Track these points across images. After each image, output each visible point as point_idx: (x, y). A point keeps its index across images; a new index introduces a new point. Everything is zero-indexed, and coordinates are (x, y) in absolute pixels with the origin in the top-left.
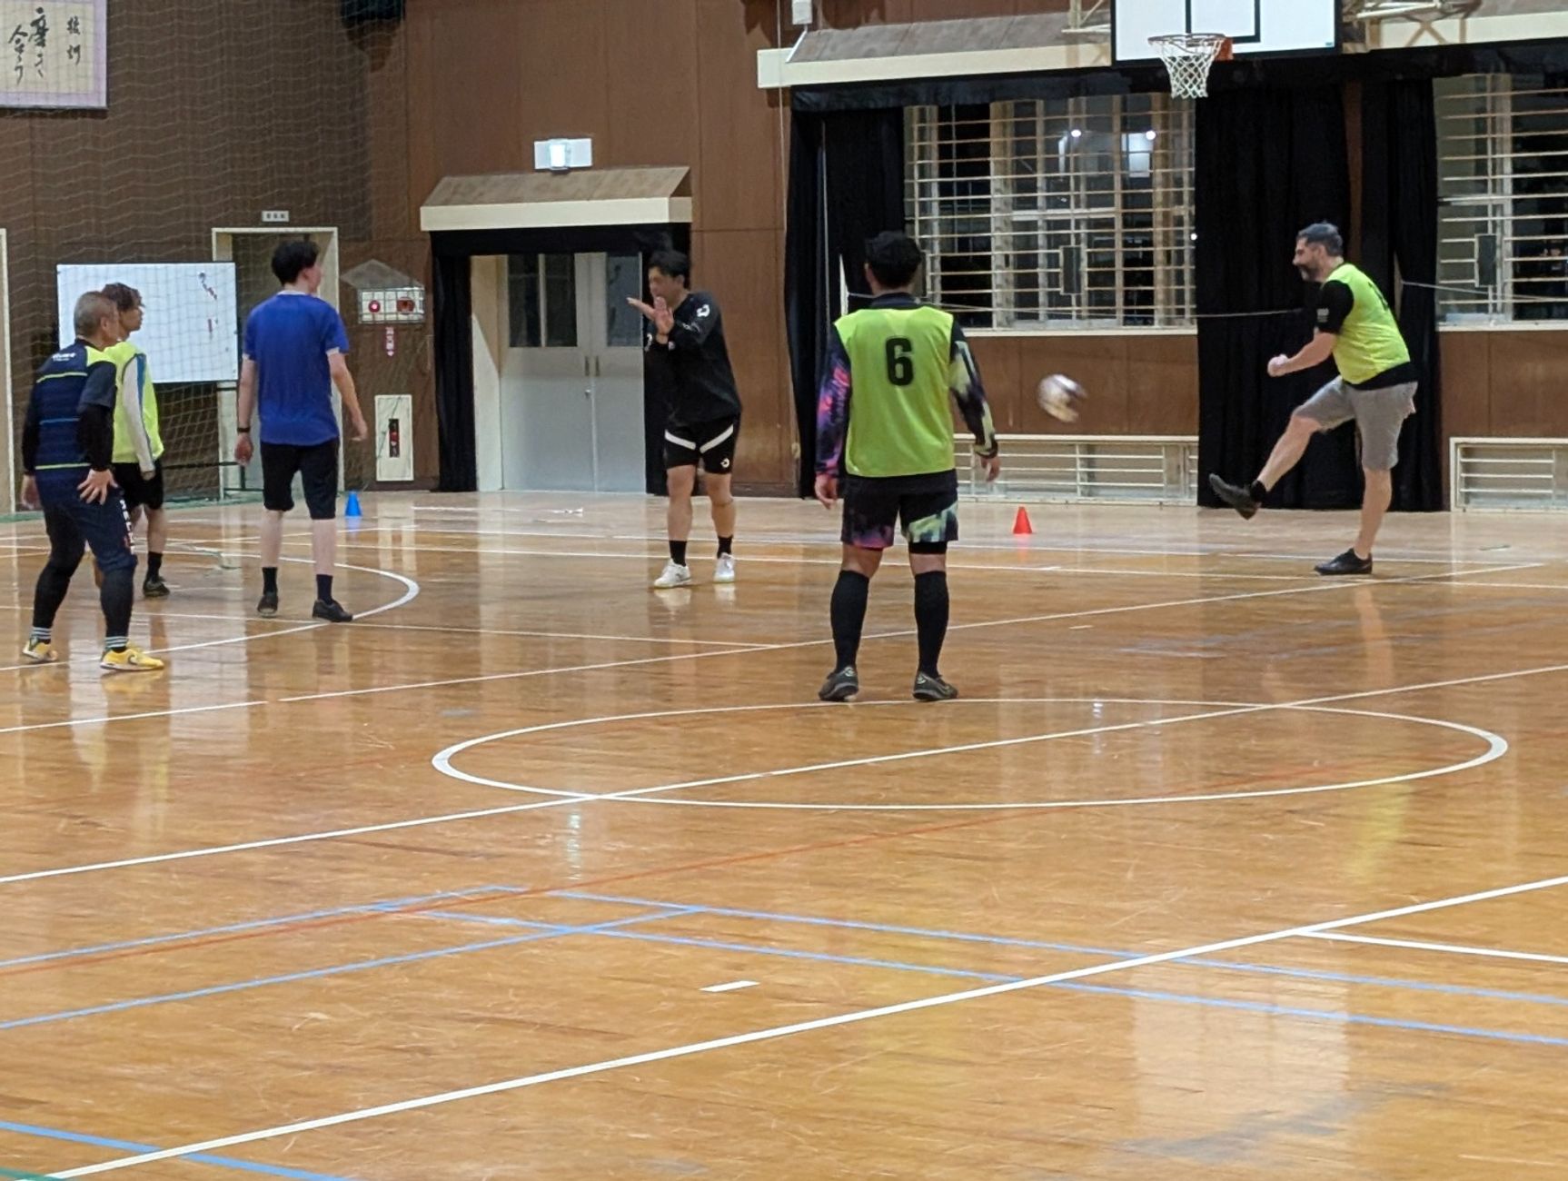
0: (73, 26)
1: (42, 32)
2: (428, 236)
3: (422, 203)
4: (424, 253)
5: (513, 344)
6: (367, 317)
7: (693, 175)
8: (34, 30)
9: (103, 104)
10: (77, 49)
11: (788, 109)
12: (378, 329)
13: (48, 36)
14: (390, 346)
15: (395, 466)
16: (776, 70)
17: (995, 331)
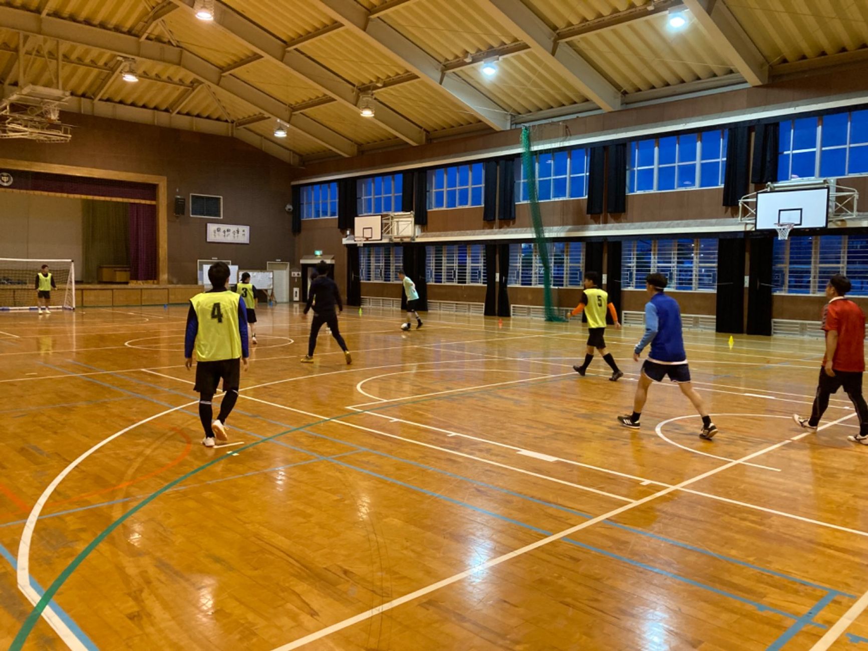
0: (244, 231)
1: (238, 232)
2: (301, 264)
3: (300, 259)
4: (301, 267)
6: (293, 276)
7: (335, 257)
9: (248, 242)
10: (244, 235)
11: (346, 247)
12: (294, 278)
14: (296, 280)
15: (296, 299)
16: (345, 241)
17: (371, 282)
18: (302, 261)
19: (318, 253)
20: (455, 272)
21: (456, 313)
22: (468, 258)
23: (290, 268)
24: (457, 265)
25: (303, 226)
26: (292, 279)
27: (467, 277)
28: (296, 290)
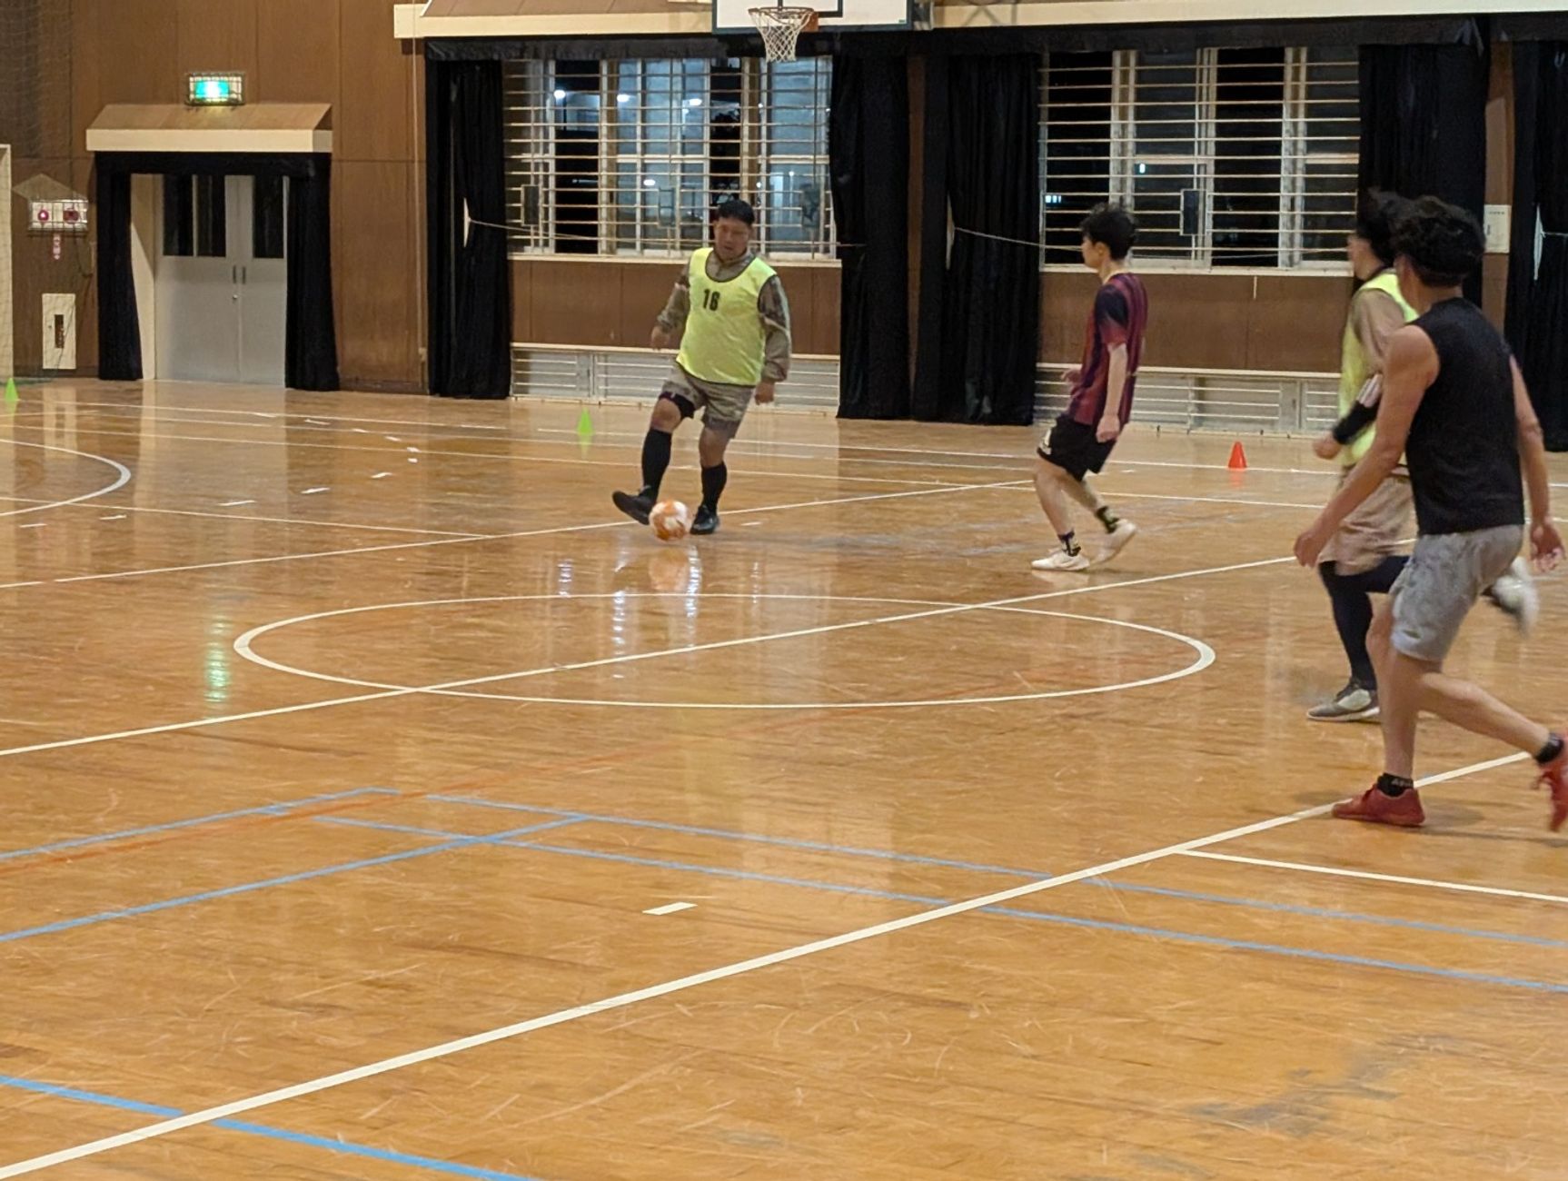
2: (93, 156)
3: (88, 126)
4: (86, 171)
5: (167, 253)
6: (37, 225)
7: (334, 110)
11: (421, 57)
12: (48, 236)
14: (57, 250)
15: (60, 356)
16: (410, 23)
17: (601, 258)
18: (102, 139)
19: (212, 89)
20: (1193, 200)
21: (1200, 430)
22: (1286, 120)
23: (17, 177)
24: (1210, 158)
26: (27, 240)
27: (1282, 231)
28: (58, 305)
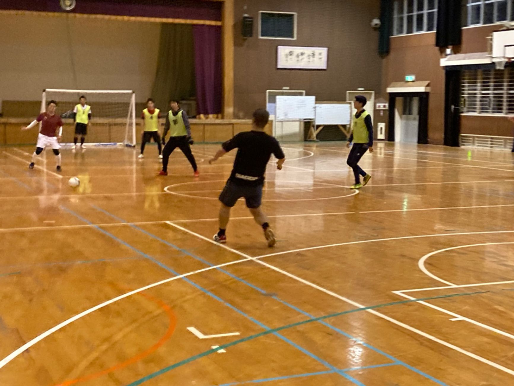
0: (320, 54)
2: (388, 94)
3: (387, 87)
4: (388, 96)
5: (404, 114)
6: (377, 108)
7: (431, 83)
8: (312, 55)
9: (324, 67)
10: (320, 58)
11: (445, 70)
13: (315, 56)
14: (382, 114)
15: (381, 136)
16: (444, 62)
17: (476, 114)
18: (390, 90)
19: (410, 78)
23: (375, 98)
25: (393, 45)
26: (376, 112)
28: (381, 125)
